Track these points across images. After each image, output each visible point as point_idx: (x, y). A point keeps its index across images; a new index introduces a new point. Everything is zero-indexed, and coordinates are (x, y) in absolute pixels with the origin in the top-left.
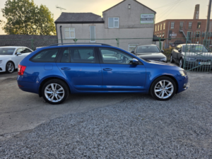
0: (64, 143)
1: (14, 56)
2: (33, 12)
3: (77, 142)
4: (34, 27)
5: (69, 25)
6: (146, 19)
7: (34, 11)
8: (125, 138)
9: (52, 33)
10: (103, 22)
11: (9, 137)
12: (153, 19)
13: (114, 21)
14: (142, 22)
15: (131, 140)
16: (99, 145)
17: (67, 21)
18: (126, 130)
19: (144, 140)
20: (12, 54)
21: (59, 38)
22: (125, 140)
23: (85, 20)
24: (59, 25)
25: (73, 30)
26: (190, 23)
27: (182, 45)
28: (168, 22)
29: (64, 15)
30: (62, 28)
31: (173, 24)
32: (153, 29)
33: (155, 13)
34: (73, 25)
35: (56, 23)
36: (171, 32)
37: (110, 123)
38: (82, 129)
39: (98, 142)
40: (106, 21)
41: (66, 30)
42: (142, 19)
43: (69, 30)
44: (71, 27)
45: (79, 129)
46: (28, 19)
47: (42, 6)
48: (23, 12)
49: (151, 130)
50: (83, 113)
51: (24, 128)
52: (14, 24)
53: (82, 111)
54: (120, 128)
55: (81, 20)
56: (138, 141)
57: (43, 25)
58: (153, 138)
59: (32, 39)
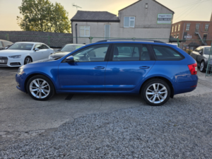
0: (93, 146)
1: (32, 51)
2: (48, 9)
3: (108, 146)
4: (49, 24)
5: (85, 23)
6: (164, 19)
7: (50, 8)
8: (160, 146)
9: (66, 31)
10: (118, 21)
11: (34, 134)
12: (171, 19)
13: (130, 20)
14: (159, 22)
15: (168, 149)
16: (133, 152)
17: (83, 19)
18: (159, 137)
19: (183, 150)
20: (30, 49)
21: (74, 35)
22: (162, 149)
23: (100, 19)
24: (74, 23)
25: (89, 28)
26: (207, 26)
27: (203, 47)
28: (183, 23)
29: (79, 12)
30: (78, 26)
31: (188, 25)
32: (169, 29)
33: (173, 13)
34: (89, 23)
35: (72, 20)
36: (186, 34)
37: (139, 128)
38: (110, 132)
39: (132, 149)
40: (121, 20)
41: (81, 28)
42: (159, 19)
43: (85, 28)
44: (87, 25)
45: (107, 132)
46: (43, 17)
47: (57, 4)
48: (39, 10)
49: (187, 139)
50: (107, 114)
51: (48, 126)
52: (30, 21)
53: (105, 112)
54: (152, 133)
55: (97, 19)
56: (177, 151)
57: (58, 23)
58: (192, 149)
59: (48, 36)
